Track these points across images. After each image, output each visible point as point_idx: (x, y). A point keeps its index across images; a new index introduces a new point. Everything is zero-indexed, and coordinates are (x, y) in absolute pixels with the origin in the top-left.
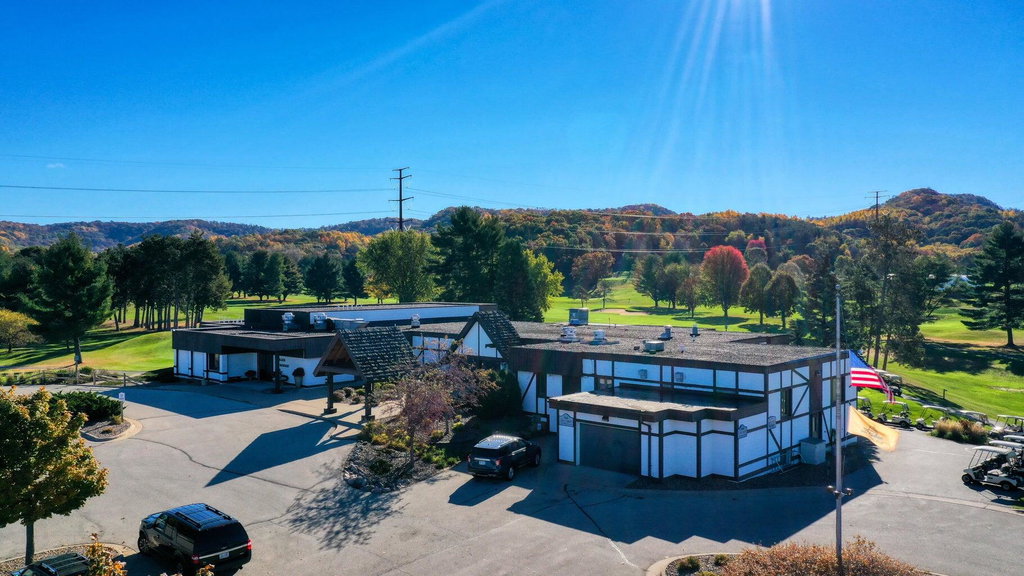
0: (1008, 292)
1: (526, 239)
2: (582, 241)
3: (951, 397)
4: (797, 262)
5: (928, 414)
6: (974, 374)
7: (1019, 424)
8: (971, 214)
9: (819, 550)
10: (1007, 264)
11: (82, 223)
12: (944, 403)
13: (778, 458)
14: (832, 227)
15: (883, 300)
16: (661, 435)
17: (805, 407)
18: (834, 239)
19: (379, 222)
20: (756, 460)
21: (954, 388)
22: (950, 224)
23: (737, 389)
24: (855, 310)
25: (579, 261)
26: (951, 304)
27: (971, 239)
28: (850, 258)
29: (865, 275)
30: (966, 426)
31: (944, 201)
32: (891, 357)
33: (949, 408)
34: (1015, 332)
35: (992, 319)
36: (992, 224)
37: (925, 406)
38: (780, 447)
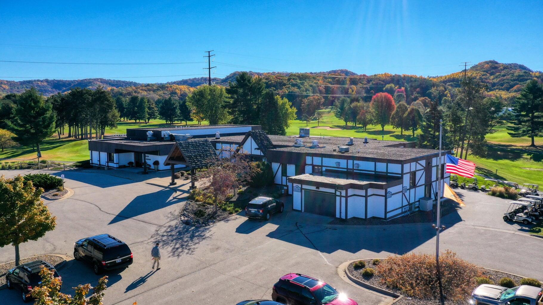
0: (534, 117)
1: (277, 89)
2: (307, 90)
3: (500, 173)
4: (422, 101)
5: (487, 183)
6: (513, 161)
7: (534, 188)
8: (515, 75)
9: (427, 257)
10: (533, 102)
11: (38, 81)
12: (497, 177)
13: (407, 208)
14: (441, 82)
15: (466, 122)
16: (347, 197)
17: (423, 181)
18: (442, 88)
19: (198, 80)
20: (396, 209)
21: (502, 169)
22: (504, 80)
23: (387, 172)
24: (451, 128)
25: (306, 101)
26: (501, 123)
27: (515, 88)
28: (450, 99)
29: (457, 109)
30: (506, 190)
31: (502, 67)
32: (470, 152)
33: (498, 180)
34: (535, 138)
35: (524, 131)
36: (527, 80)
37: (486, 179)
38: (409, 202)
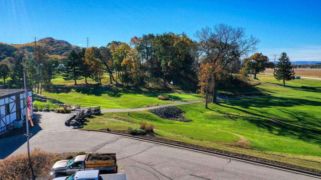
0: (75, 69)
3: (61, 100)
4: (8, 59)
5: (55, 106)
6: (67, 93)
7: (79, 106)
8: (64, 46)
10: (74, 61)
12: (59, 102)
14: (20, 48)
15: (39, 72)
17: (14, 109)
21: (61, 98)
22: (58, 49)
24: (30, 76)
26: (59, 73)
27: (64, 54)
28: (27, 58)
29: (33, 64)
30: (65, 109)
31: (56, 42)
32: (43, 90)
33: (61, 104)
34: (77, 80)
35: (71, 77)
36: (70, 50)
37: (54, 104)
38: (6, 124)
